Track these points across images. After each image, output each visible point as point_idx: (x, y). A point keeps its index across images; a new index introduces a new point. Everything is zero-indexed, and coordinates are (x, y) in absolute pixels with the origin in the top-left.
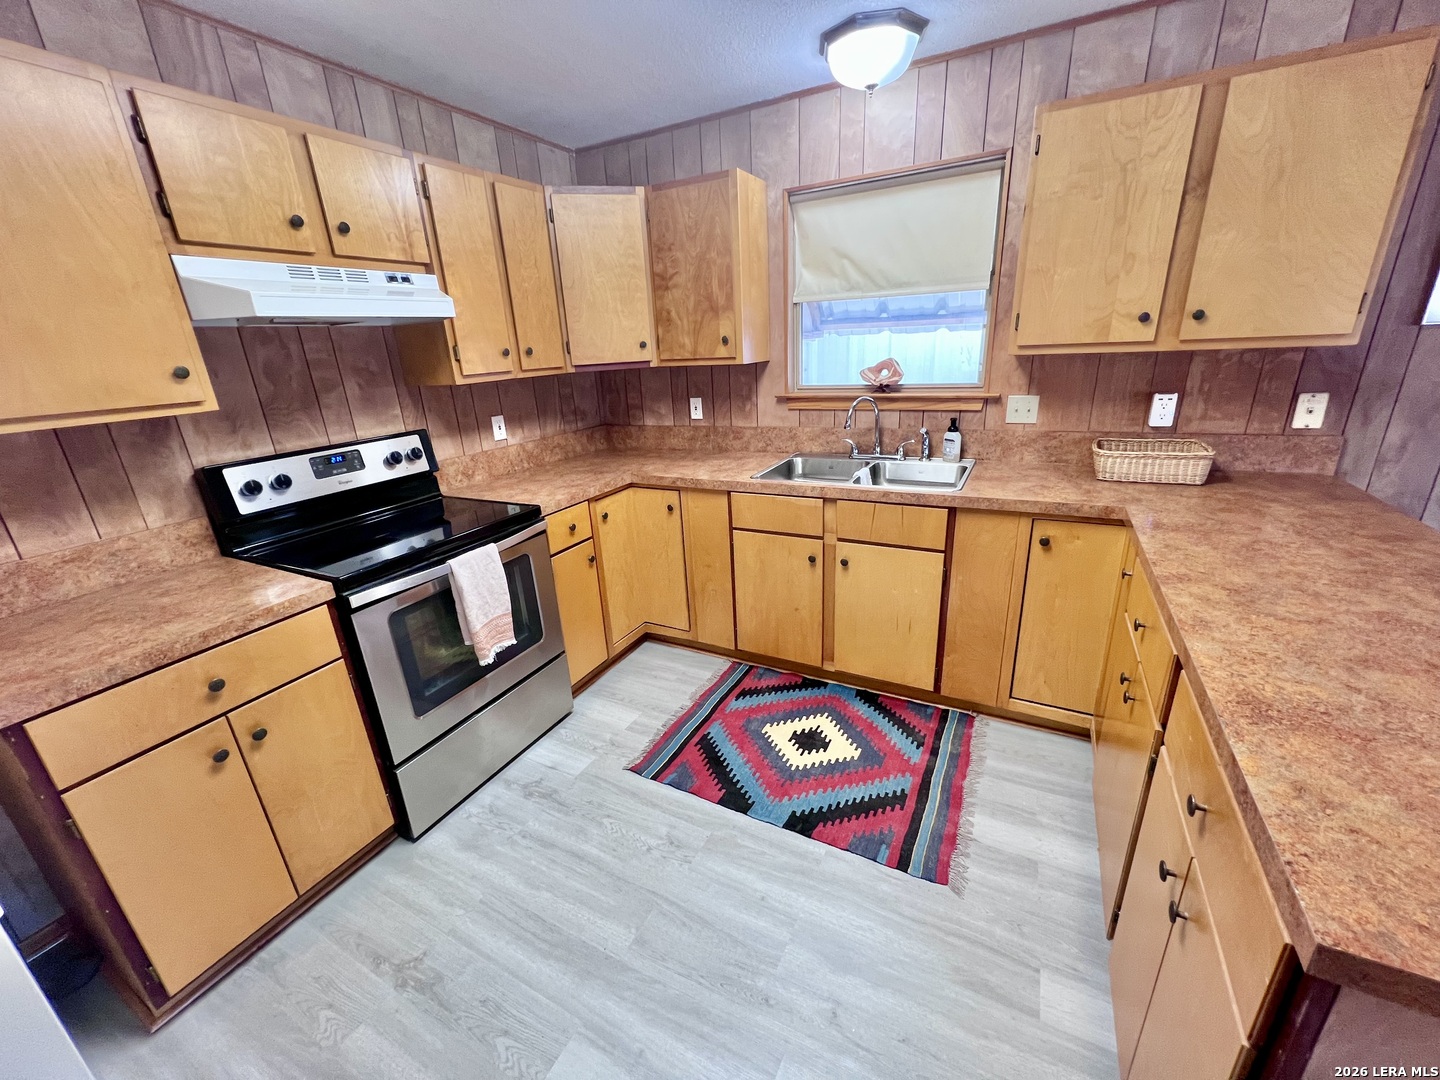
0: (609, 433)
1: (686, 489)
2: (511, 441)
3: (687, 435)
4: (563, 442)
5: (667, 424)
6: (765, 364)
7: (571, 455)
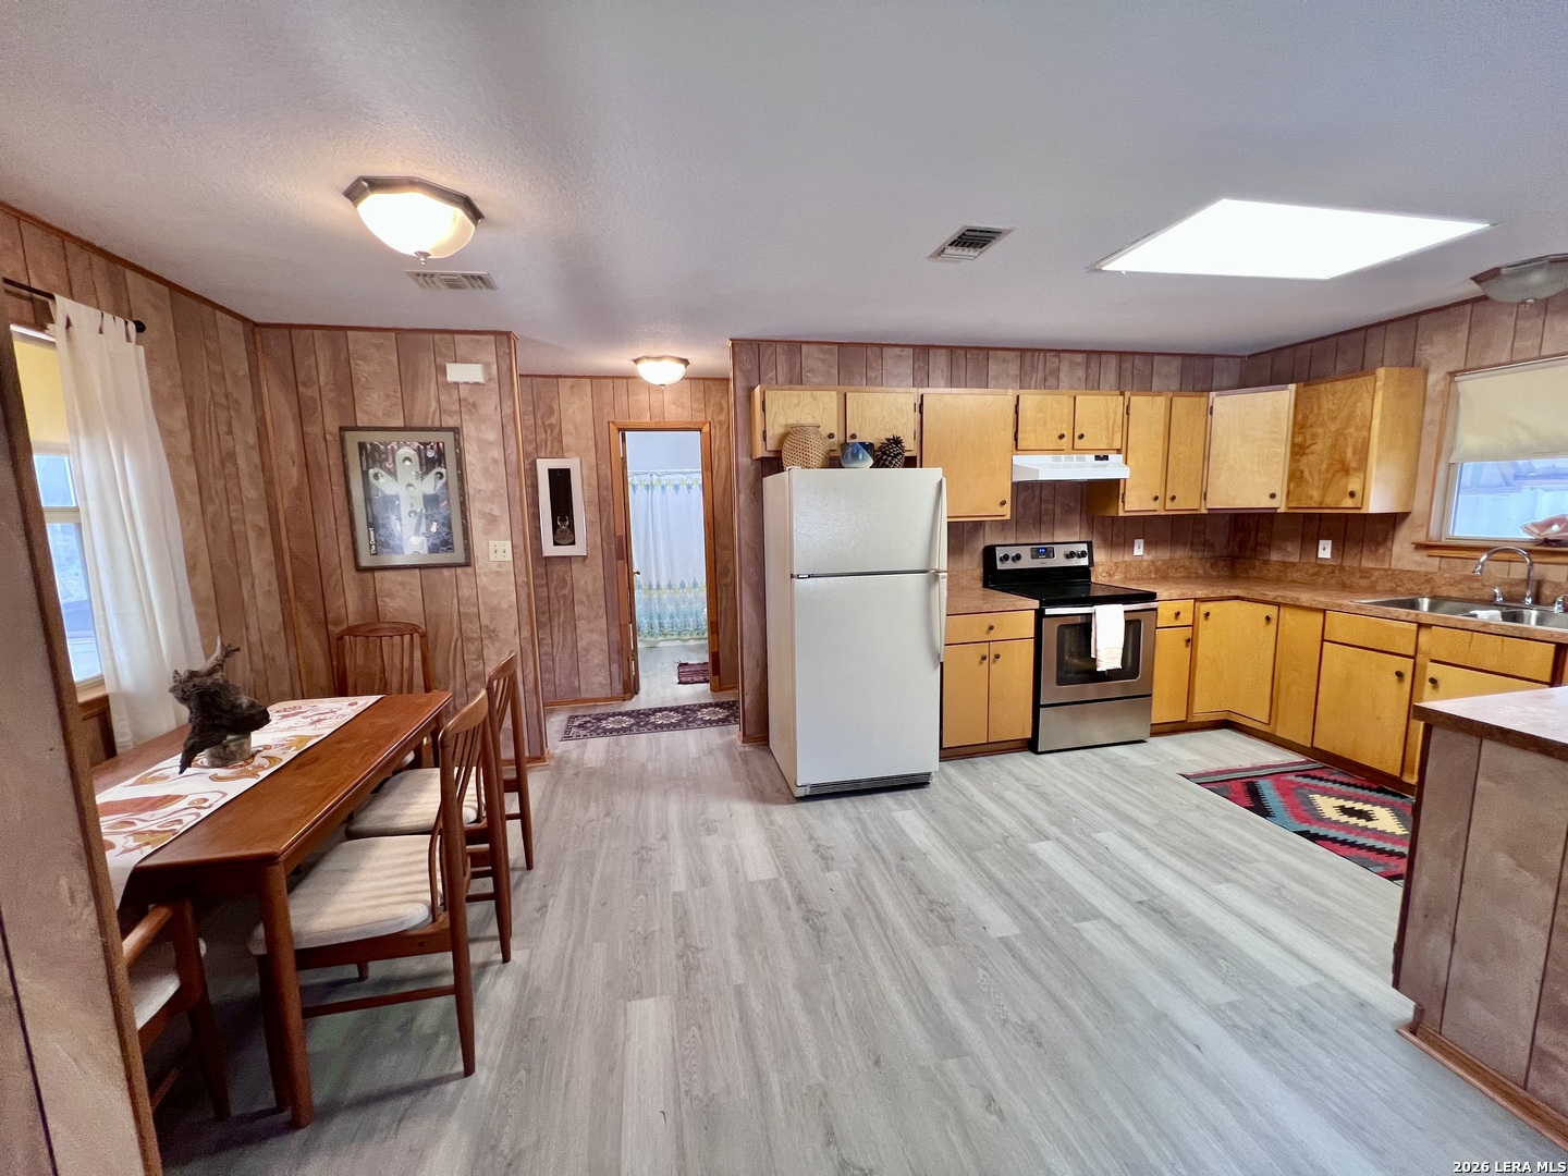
0: (1233, 564)
1: (1285, 605)
2: (1146, 557)
3: (1312, 571)
4: (1187, 564)
5: (1291, 560)
6: (1409, 513)
7: (1193, 575)
